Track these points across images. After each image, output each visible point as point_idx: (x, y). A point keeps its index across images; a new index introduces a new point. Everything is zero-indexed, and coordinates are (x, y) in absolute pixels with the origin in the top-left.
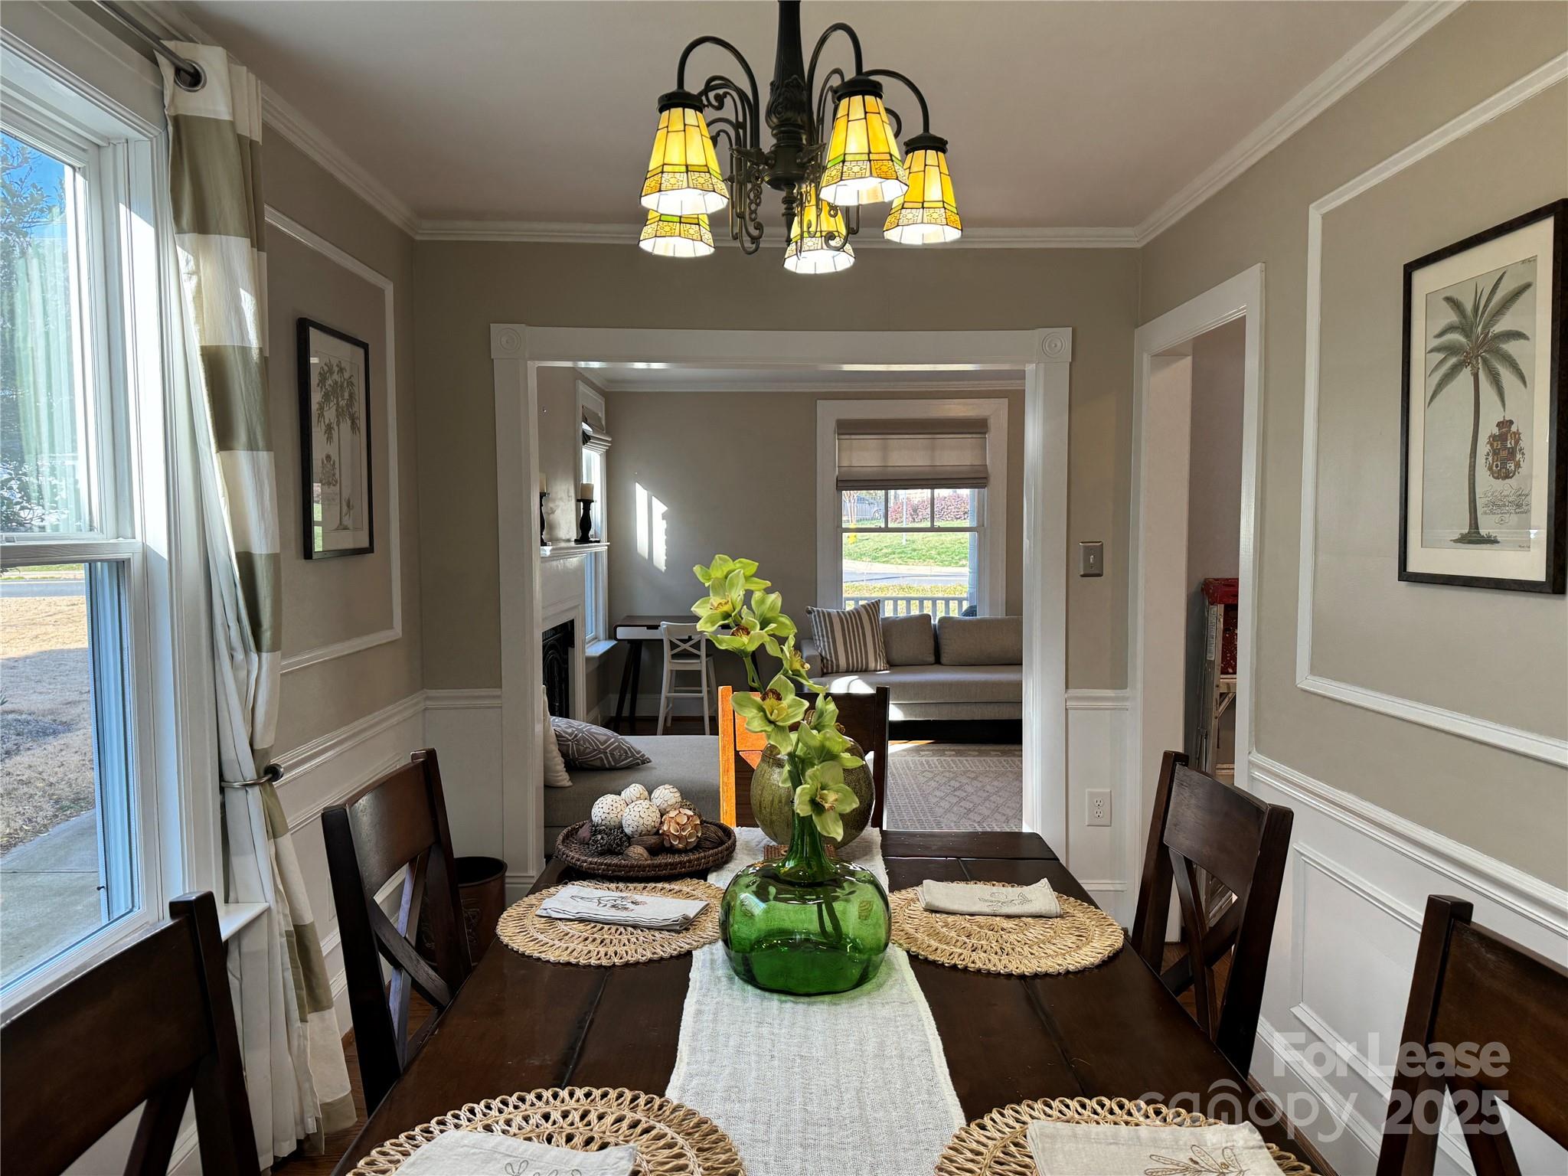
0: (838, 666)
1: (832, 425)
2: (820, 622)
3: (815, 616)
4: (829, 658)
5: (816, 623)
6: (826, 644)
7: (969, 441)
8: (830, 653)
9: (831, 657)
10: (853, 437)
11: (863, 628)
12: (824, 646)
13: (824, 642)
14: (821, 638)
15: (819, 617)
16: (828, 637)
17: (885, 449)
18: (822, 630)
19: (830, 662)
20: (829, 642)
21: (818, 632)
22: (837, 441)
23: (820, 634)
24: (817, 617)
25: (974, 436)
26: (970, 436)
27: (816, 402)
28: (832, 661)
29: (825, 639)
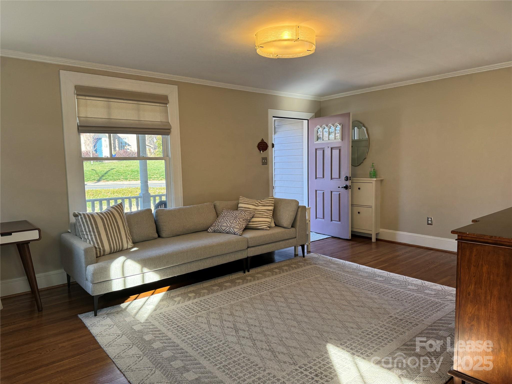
0: (104, 251)
1: (72, 90)
2: (87, 222)
3: (81, 218)
4: (96, 246)
5: (83, 223)
6: (93, 236)
7: (157, 107)
8: (98, 243)
9: (98, 245)
10: (87, 98)
11: (117, 222)
12: (92, 238)
13: (91, 235)
14: (88, 233)
15: (85, 218)
16: (94, 232)
17: (109, 107)
18: (88, 227)
19: (98, 250)
20: (95, 235)
21: (85, 229)
22: (76, 100)
23: (87, 230)
24: (83, 218)
25: (161, 105)
26: (158, 105)
27: (59, 71)
28: (100, 249)
29: (92, 234)
